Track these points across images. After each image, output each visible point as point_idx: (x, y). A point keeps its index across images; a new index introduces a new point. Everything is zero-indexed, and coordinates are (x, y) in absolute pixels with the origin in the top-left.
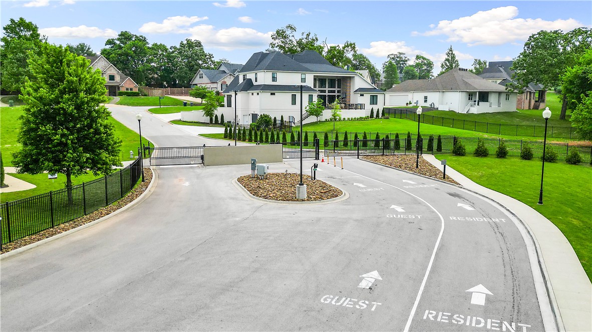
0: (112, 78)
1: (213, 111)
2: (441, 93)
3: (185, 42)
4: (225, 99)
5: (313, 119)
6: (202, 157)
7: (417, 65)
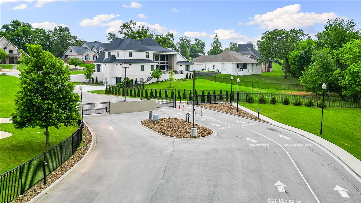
0: (11, 51)
1: (91, 75)
2: (222, 64)
4: (96, 67)
5: (155, 80)
6: (106, 109)
7: (196, 44)
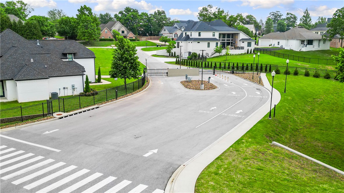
0: (123, 32)
1: (171, 50)
2: (286, 41)
3: (157, 12)
4: (177, 44)
5: (217, 54)
6: (167, 73)
7: (288, 19)
